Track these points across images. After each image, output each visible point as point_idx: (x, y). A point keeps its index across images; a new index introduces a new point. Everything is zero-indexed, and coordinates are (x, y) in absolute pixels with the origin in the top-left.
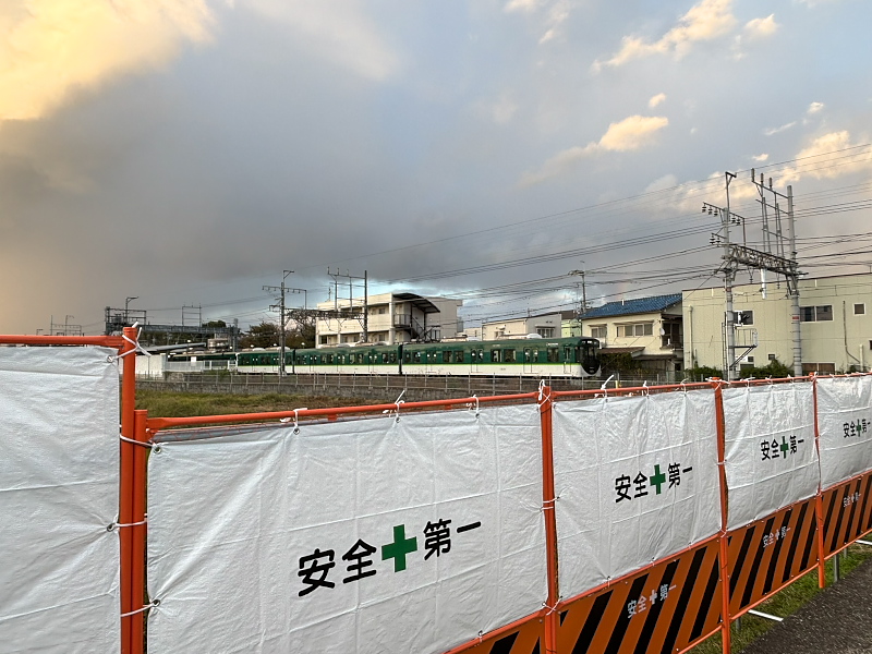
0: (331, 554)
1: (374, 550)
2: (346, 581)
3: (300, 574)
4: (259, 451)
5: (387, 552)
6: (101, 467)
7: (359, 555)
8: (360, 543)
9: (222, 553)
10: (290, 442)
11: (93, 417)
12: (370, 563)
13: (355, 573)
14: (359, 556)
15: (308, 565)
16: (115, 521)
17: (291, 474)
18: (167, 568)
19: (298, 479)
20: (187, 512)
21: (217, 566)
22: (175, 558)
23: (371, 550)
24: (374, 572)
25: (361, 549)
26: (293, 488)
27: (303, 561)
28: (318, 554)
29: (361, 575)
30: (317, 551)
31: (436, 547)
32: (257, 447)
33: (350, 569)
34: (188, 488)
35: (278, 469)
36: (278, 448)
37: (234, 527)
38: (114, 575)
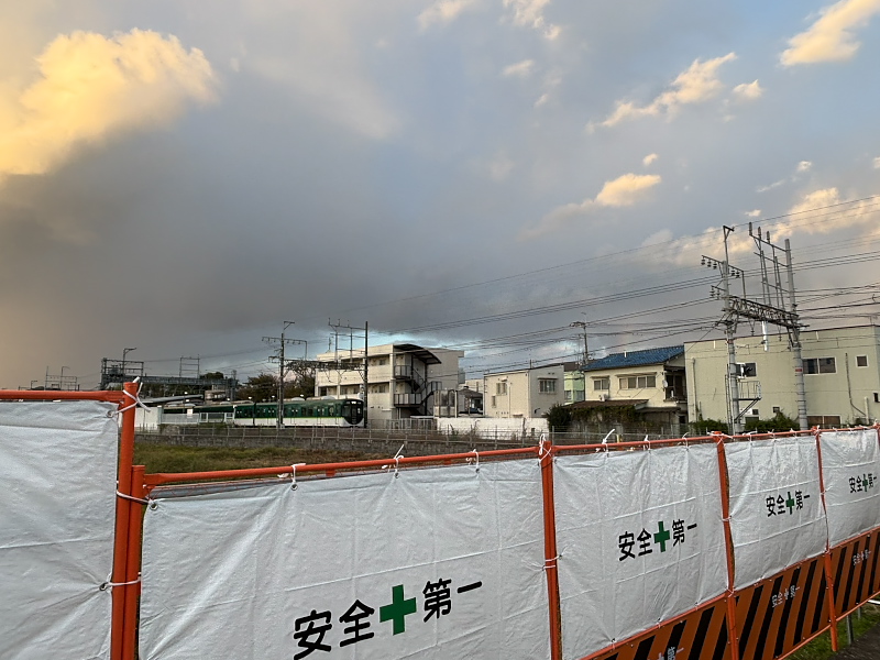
0: (327, 615)
1: (372, 611)
2: (343, 644)
3: (296, 636)
4: (256, 508)
5: (386, 613)
6: (96, 524)
7: (357, 617)
8: (358, 604)
9: (215, 614)
10: (287, 498)
11: (91, 473)
12: (367, 625)
13: (352, 635)
15: (304, 627)
16: (108, 580)
17: (288, 533)
18: (159, 630)
19: (296, 536)
20: (182, 571)
21: (211, 628)
22: (169, 619)
23: (368, 611)
24: (371, 635)
25: (359, 611)
26: (290, 546)
27: (299, 623)
28: (314, 616)
29: (358, 638)
30: (314, 612)
31: (435, 608)
32: (254, 503)
33: (347, 631)
34: (183, 546)
35: (275, 527)
36: (274, 505)
37: (228, 588)
38: (105, 637)
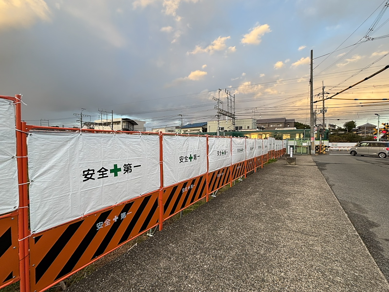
0: (93, 170)
1: (107, 170)
2: (98, 178)
3: (83, 175)
5: (112, 171)
6: (8, 138)
8: (103, 168)
9: (56, 168)
10: (79, 138)
13: (102, 176)
14: (103, 172)
15: (86, 173)
16: (15, 155)
17: (80, 147)
18: (36, 171)
19: (82, 148)
20: (43, 155)
21: (55, 171)
22: (39, 168)
24: (107, 176)
25: (103, 170)
26: (80, 151)
27: (84, 172)
28: (89, 170)
31: (127, 171)
32: (67, 138)
33: (100, 175)
34: (43, 147)
35: (75, 145)
36: (76, 138)
37: (60, 160)
38: (15, 172)
